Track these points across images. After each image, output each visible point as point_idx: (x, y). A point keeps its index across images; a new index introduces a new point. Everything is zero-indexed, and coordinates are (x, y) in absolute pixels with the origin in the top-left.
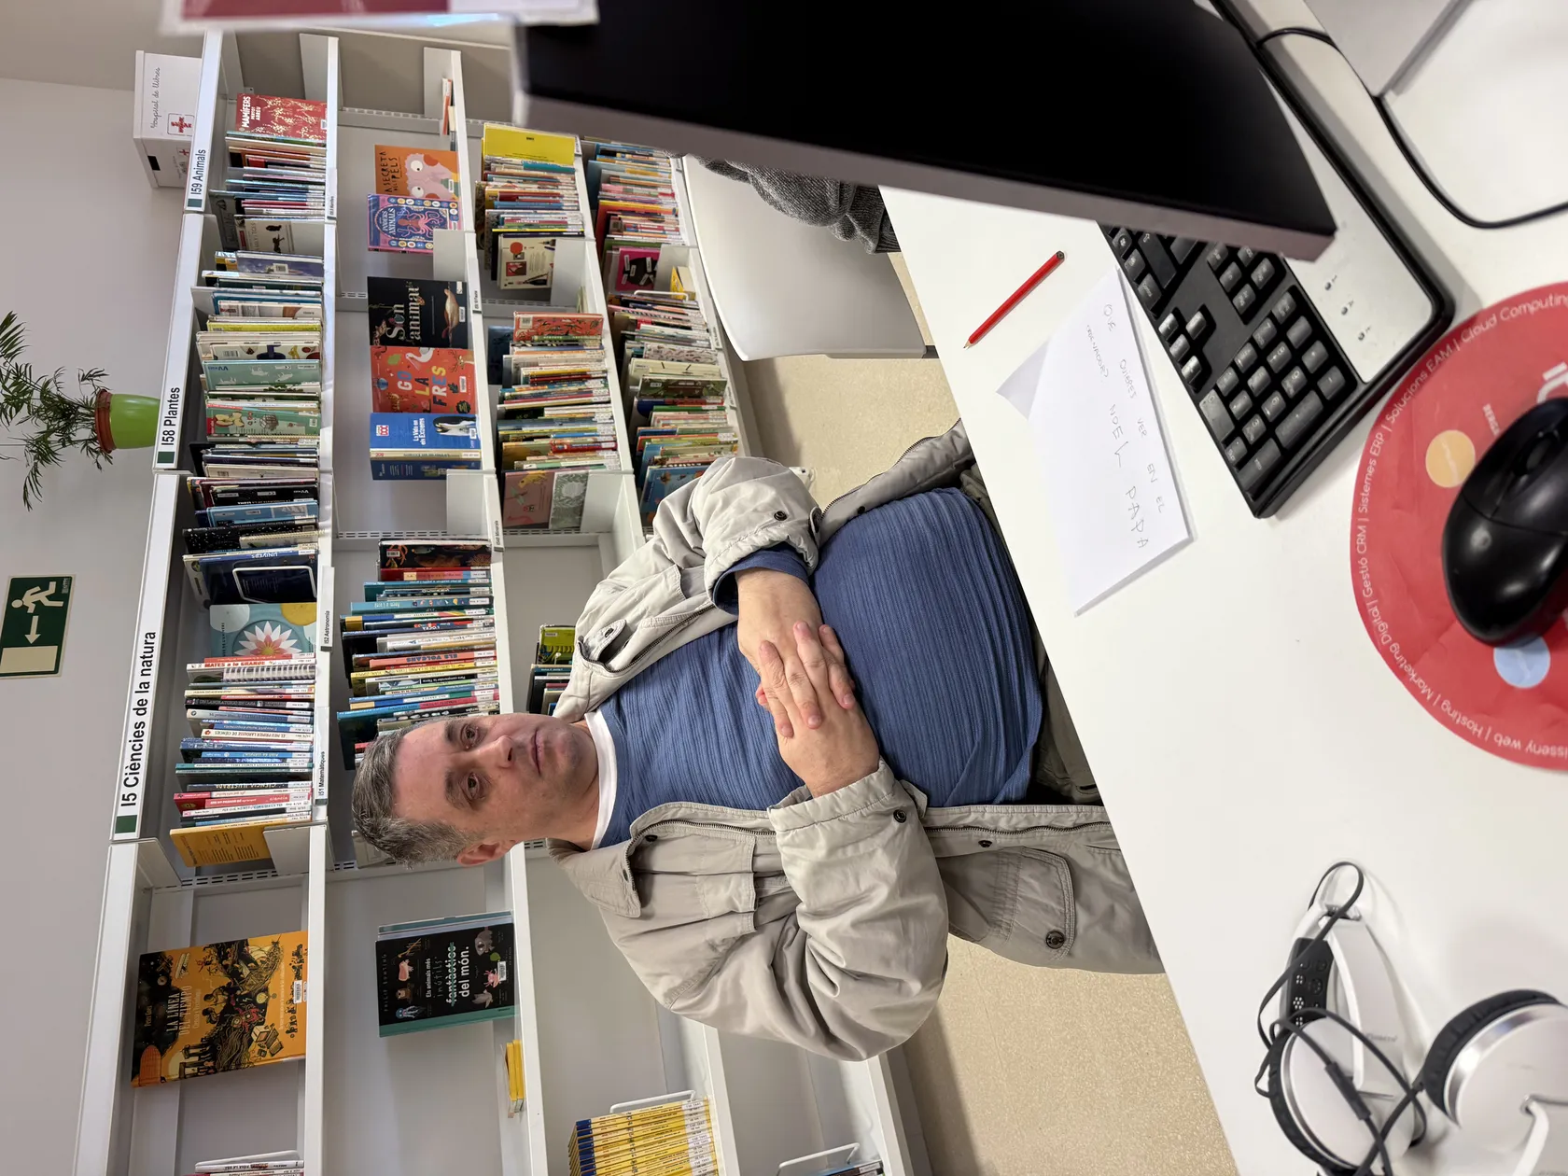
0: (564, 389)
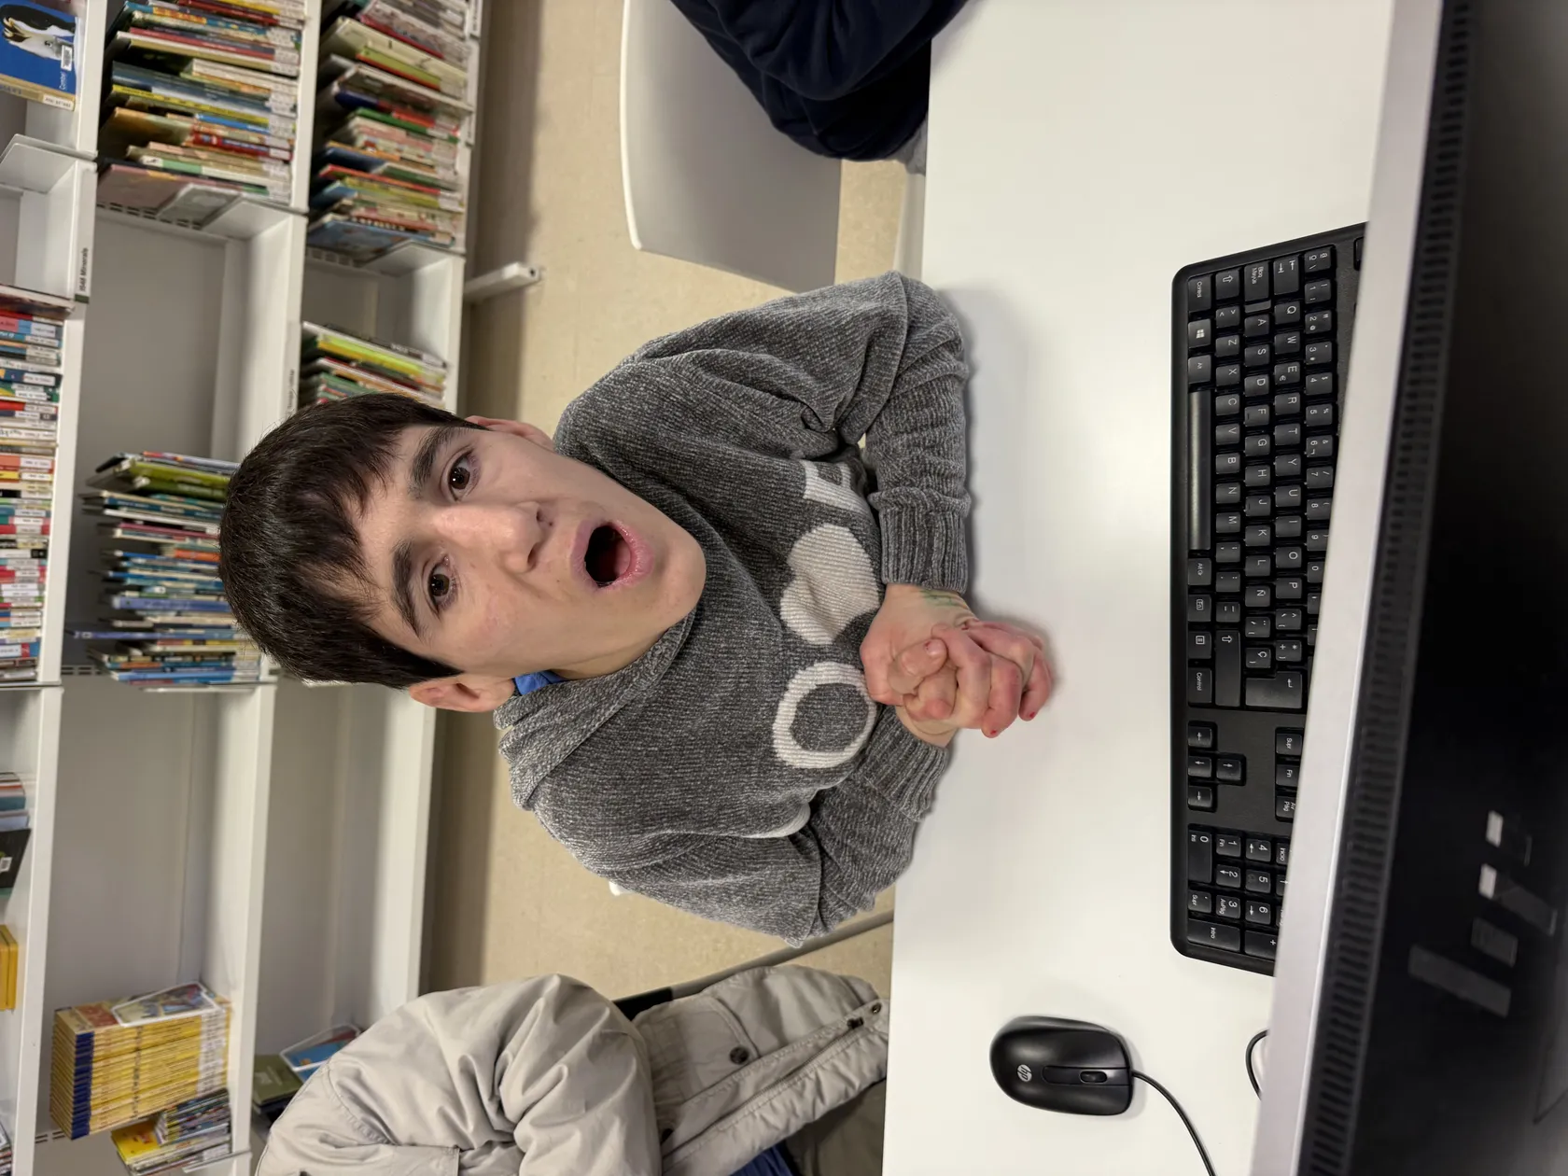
0: (232, 33)
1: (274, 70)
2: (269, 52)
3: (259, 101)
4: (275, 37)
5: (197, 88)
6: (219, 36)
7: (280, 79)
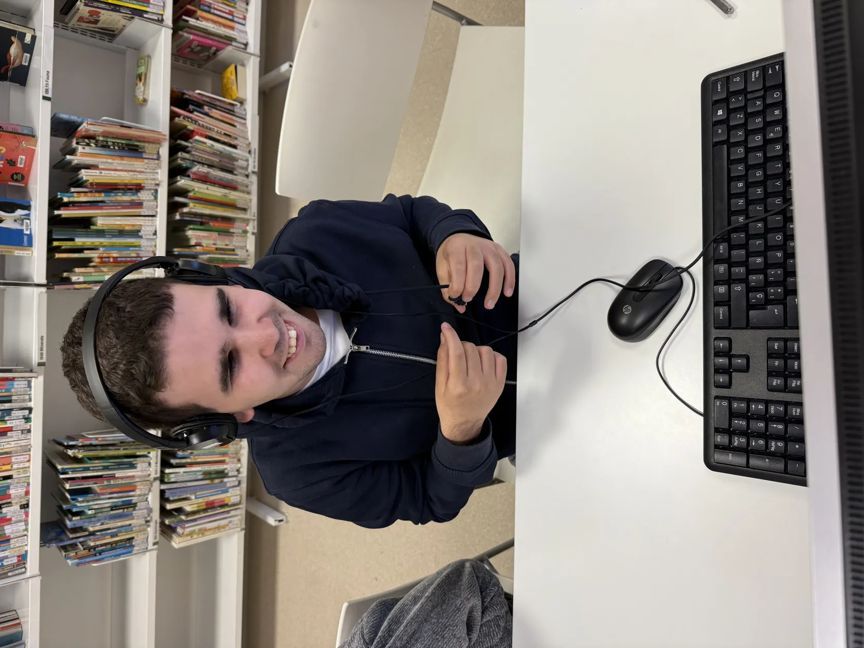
0: (119, 198)
1: (142, 214)
2: (139, 205)
3: (135, 233)
4: (143, 196)
5: (101, 233)
6: (111, 202)
7: (147, 218)
